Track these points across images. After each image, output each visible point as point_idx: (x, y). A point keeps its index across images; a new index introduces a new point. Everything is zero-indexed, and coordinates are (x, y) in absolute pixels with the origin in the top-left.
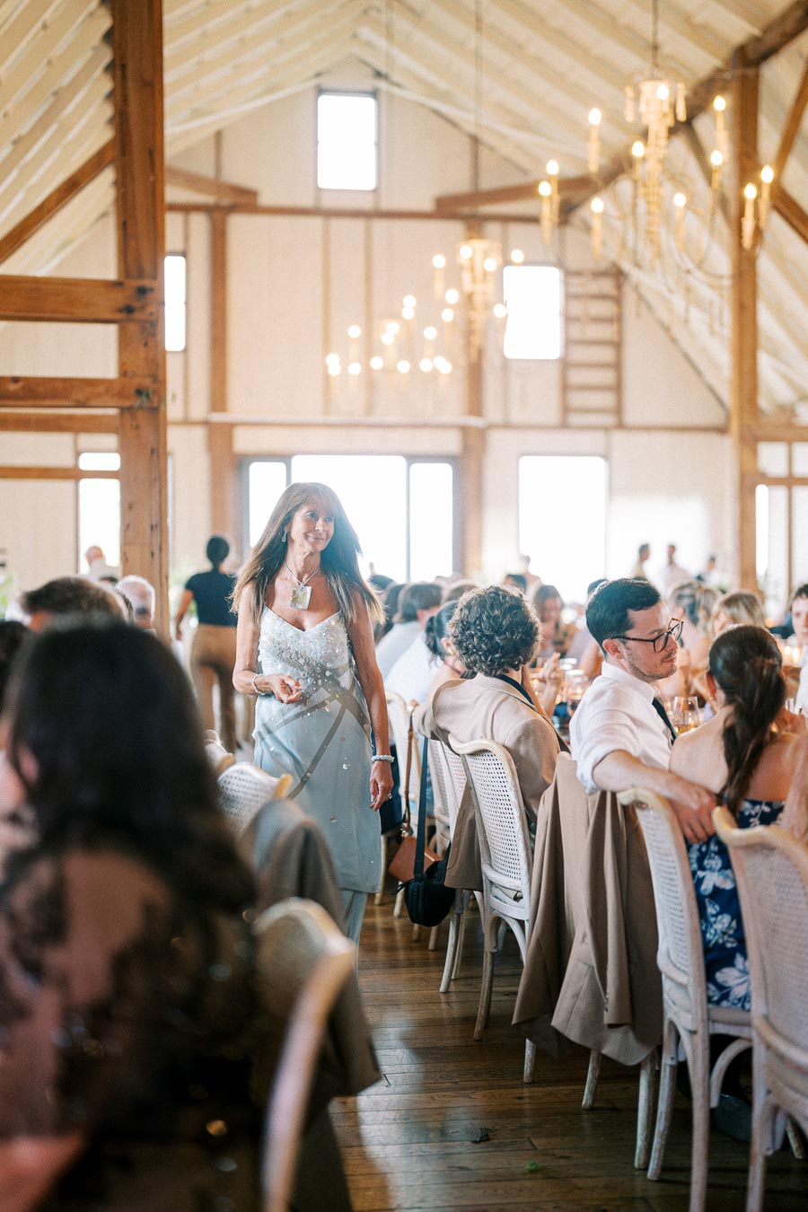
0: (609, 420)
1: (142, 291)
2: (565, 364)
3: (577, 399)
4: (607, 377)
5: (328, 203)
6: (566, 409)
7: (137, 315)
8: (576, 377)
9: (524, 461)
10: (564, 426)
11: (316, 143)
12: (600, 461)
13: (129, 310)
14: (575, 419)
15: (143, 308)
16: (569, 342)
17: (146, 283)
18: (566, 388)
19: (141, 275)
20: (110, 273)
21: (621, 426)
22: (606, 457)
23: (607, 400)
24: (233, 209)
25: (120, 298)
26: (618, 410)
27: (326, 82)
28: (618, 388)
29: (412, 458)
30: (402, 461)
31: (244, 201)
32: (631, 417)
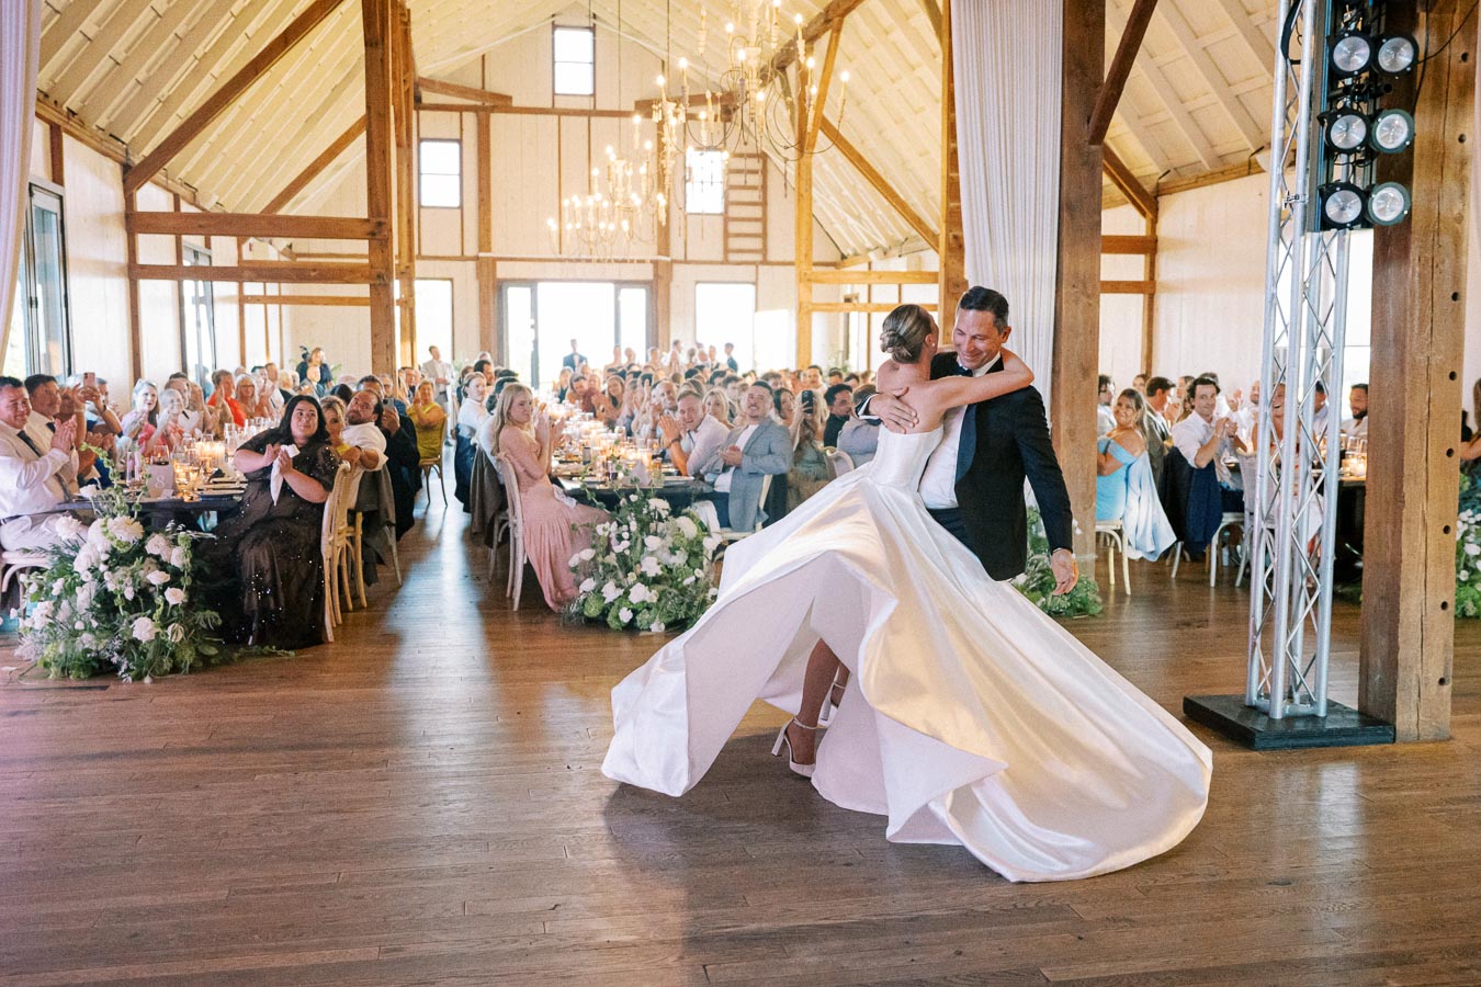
0: (758, 257)
1: (380, 224)
2: (727, 219)
3: (734, 243)
4: (756, 228)
5: (560, 104)
6: (727, 251)
7: (378, 237)
8: (734, 228)
9: (699, 286)
10: (726, 262)
12: (752, 288)
13: (373, 234)
14: (733, 257)
15: (380, 232)
16: (728, 204)
17: (382, 220)
18: (727, 235)
19: (379, 215)
20: (365, 215)
21: (765, 262)
22: (755, 283)
23: (756, 244)
24: (494, 109)
25: (368, 228)
26: (764, 250)
27: (558, 20)
28: (764, 235)
29: (620, 284)
30: (611, 287)
31: (502, 103)
32: (772, 257)
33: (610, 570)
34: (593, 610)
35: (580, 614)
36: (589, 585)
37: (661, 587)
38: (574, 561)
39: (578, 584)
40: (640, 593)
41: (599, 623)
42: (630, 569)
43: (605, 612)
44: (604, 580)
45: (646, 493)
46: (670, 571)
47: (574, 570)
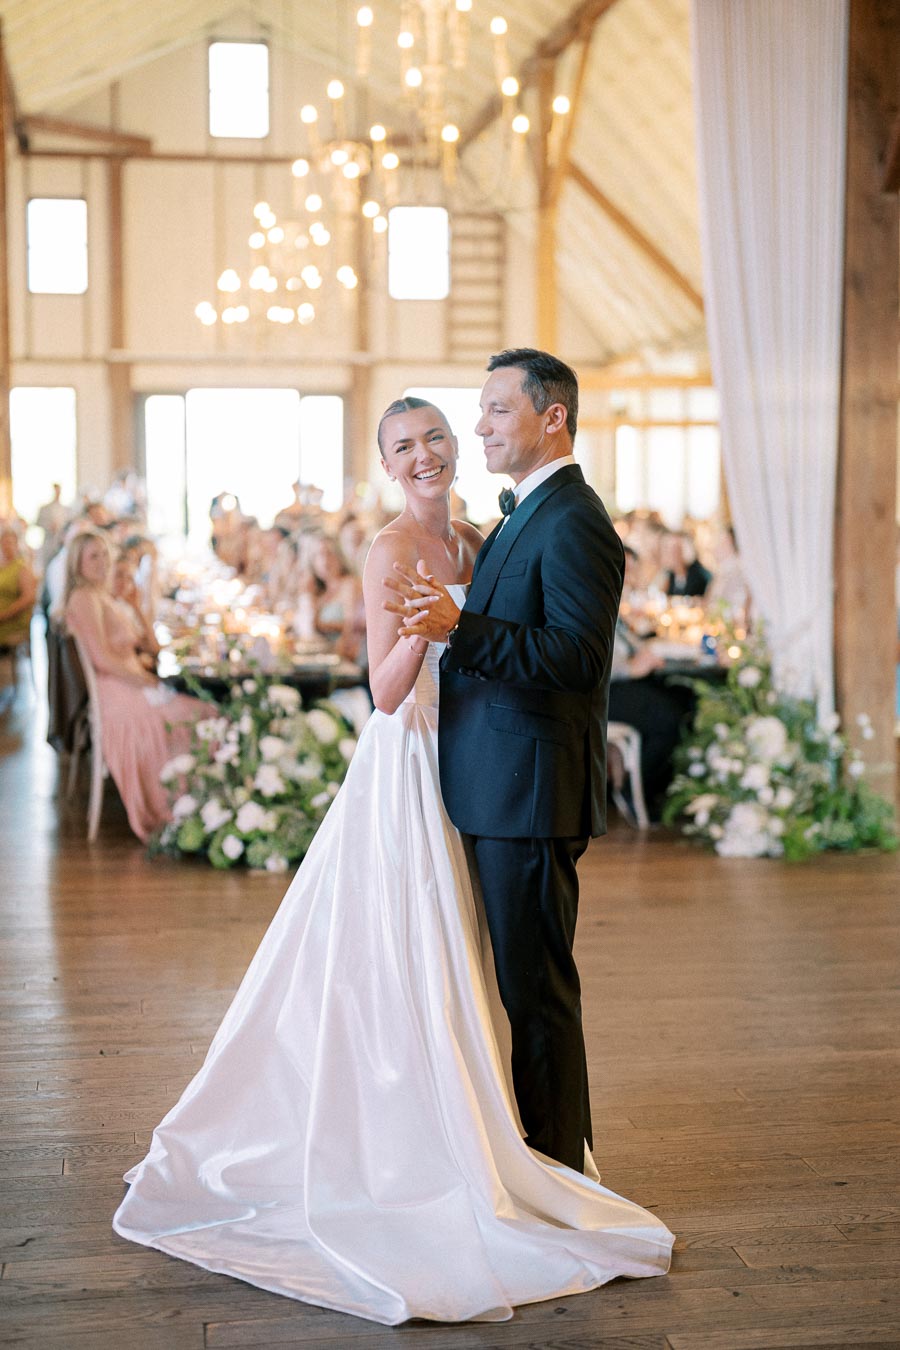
2: (451, 304)
3: (461, 336)
5: (221, 149)
6: (450, 346)
8: (460, 315)
10: (449, 361)
11: (208, 91)
14: (459, 355)
16: (455, 282)
18: (450, 325)
23: (489, 336)
24: (130, 155)
27: (217, 32)
29: (305, 391)
30: (295, 394)
31: (140, 148)
33: (214, 785)
34: (190, 841)
35: (173, 845)
36: (185, 805)
37: (281, 809)
38: (167, 773)
39: (171, 804)
40: (252, 817)
41: (198, 859)
42: (241, 784)
43: (207, 842)
44: (206, 798)
45: (268, 680)
46: (295, 785)
47: (169, 785)
